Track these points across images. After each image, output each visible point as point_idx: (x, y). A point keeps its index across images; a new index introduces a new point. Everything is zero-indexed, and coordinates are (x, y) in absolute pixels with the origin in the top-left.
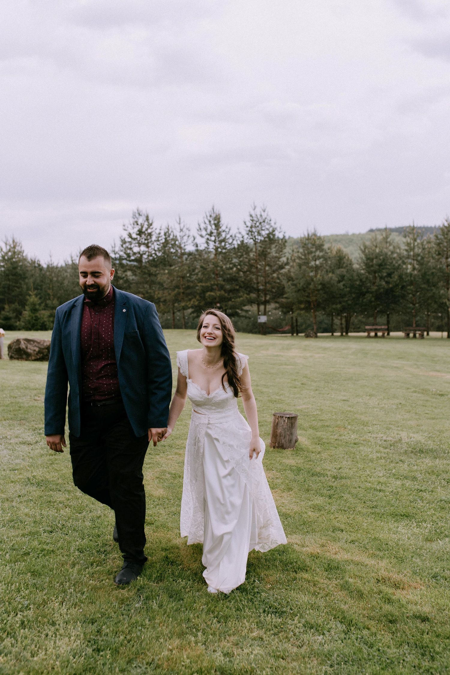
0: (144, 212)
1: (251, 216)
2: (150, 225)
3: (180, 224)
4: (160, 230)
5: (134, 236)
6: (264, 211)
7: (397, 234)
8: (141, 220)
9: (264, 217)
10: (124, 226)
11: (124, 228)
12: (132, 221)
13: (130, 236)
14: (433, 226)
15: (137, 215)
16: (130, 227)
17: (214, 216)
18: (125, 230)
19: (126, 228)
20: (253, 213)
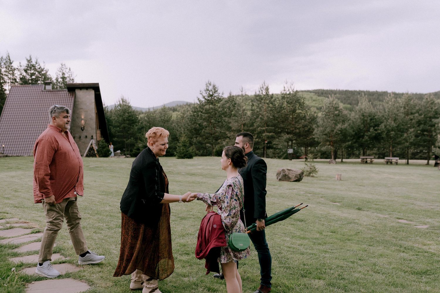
0: (212, 84)
1: (284, 88)
2: (216, 91)
3: (242, 91)
4: (223, 94)
5: (207, 98)
6: (292, 85)
7: (314, 94)
8: (211, 88)
9: (293, 89)
10: (201, 91)
11: (200, 92)
12: (205, 88)
13: (204, 97)
14: (335, 89)
15: (208, 85)
16: (204, 92)
17: (265, 87)
18: (201, 94)
19: (202, 93)
20: (286, 86)
